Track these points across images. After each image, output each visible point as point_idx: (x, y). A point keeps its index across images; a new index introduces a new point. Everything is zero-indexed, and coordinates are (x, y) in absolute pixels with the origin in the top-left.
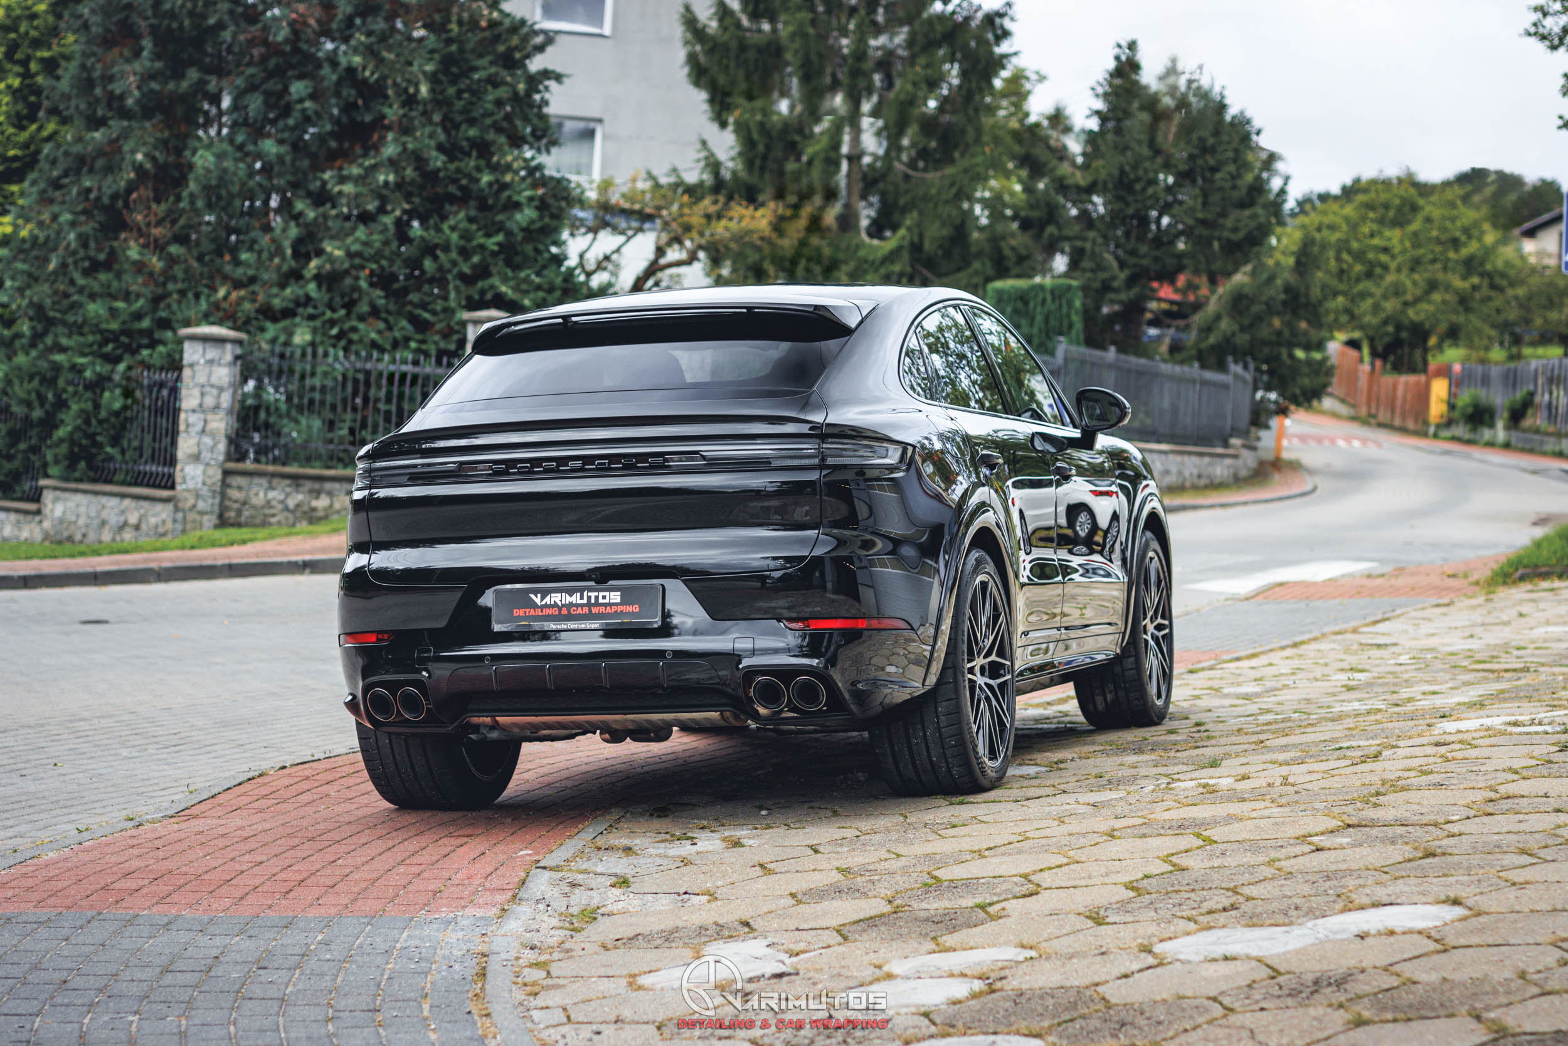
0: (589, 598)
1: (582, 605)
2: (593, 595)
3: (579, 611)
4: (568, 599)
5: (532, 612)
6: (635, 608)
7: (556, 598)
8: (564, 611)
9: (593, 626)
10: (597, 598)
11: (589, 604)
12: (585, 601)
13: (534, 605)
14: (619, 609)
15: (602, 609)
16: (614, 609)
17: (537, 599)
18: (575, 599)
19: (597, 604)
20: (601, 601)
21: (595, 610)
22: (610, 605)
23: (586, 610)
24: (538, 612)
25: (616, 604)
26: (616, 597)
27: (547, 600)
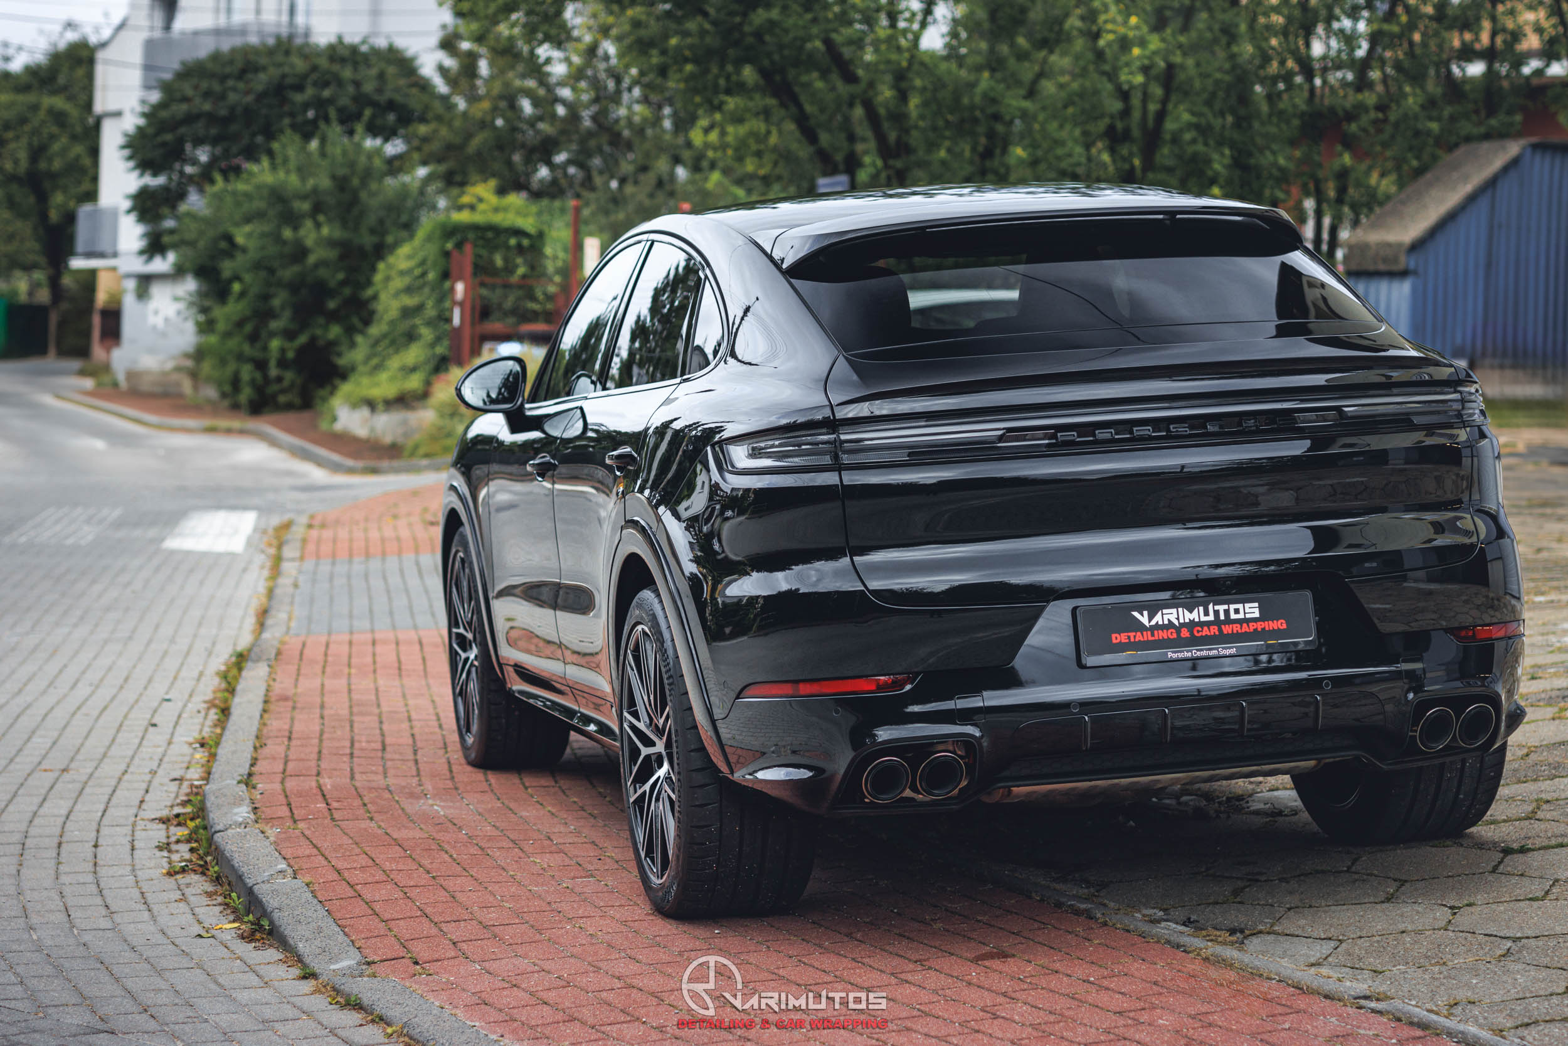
0: (1216, 613)
1: (1208, 624)
2: (1221, 608)
3: (1206, 631)
4: (1187, 616)
5: (1139, 637)
6: (1280, 624)
7: (1170, 615)
8: (1185, 633)
9: (1227, 652)
10: (1227, 612)
11: (1217, 621)
12: (1211, 618)
13: (1140, 627)
14: (1260, 626)
15: (1236, 628)
16: (1253, 626)
17: (1144, 619)
18: (1197, 615)
19: (1228, 621)
20: (1233, 616)
21: (1226, 629)
22: (1246, 621)
23: (1214, 630)
24: (1147, 636)
25: (1255, 620)
26: (1252, 610)
27: (1158, 619)
